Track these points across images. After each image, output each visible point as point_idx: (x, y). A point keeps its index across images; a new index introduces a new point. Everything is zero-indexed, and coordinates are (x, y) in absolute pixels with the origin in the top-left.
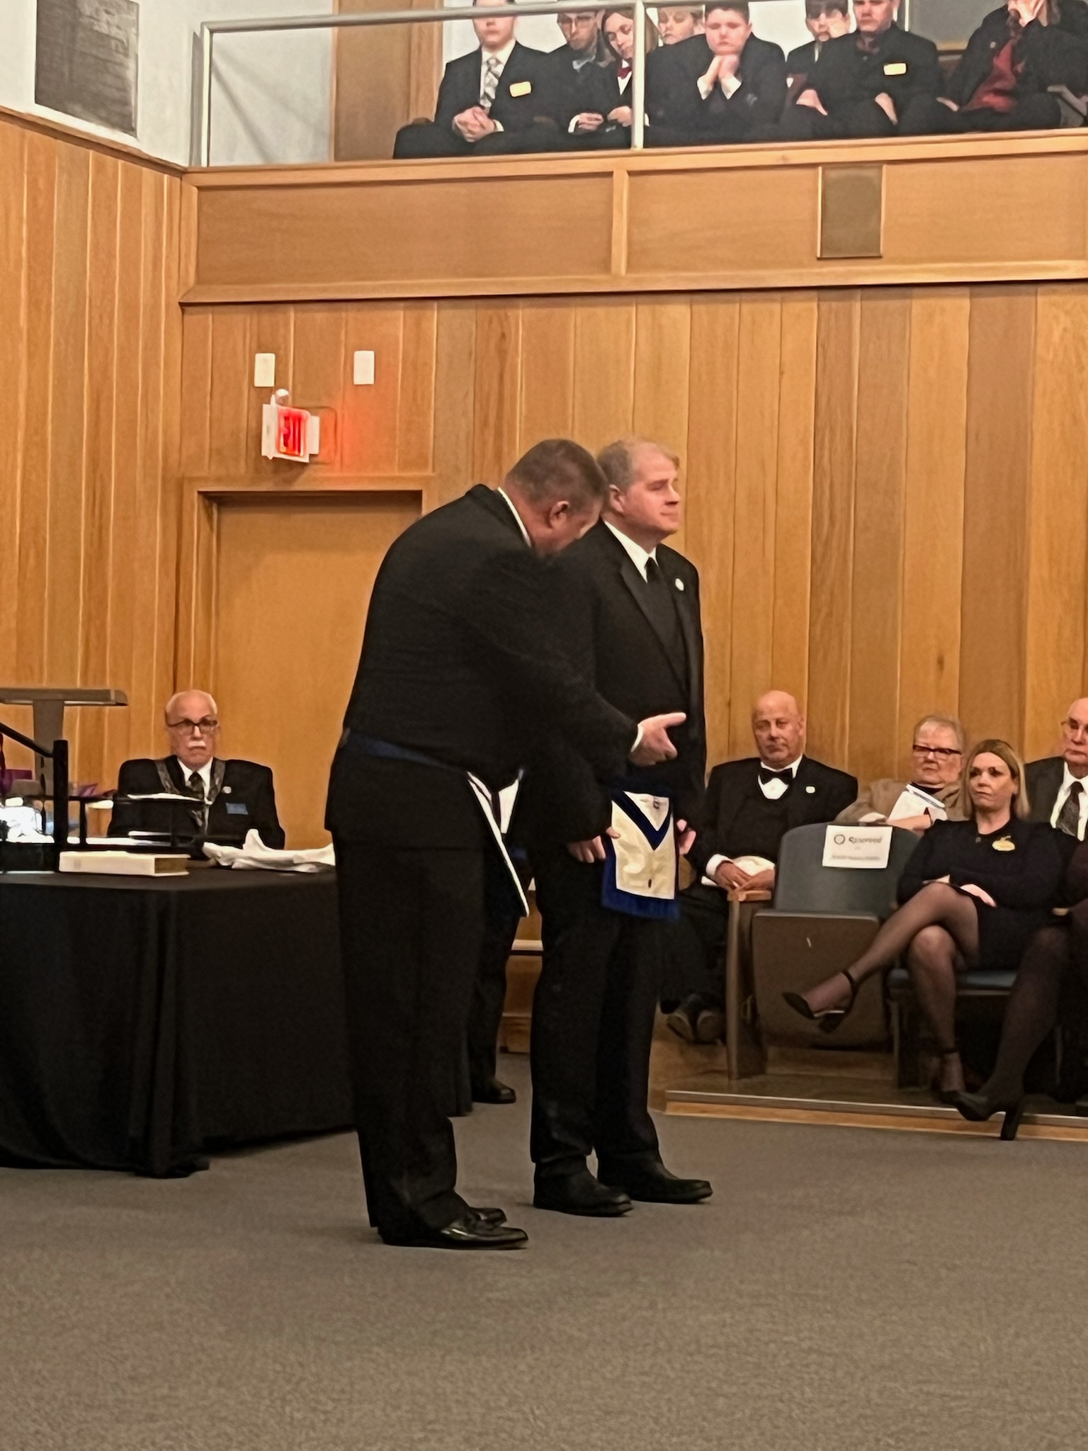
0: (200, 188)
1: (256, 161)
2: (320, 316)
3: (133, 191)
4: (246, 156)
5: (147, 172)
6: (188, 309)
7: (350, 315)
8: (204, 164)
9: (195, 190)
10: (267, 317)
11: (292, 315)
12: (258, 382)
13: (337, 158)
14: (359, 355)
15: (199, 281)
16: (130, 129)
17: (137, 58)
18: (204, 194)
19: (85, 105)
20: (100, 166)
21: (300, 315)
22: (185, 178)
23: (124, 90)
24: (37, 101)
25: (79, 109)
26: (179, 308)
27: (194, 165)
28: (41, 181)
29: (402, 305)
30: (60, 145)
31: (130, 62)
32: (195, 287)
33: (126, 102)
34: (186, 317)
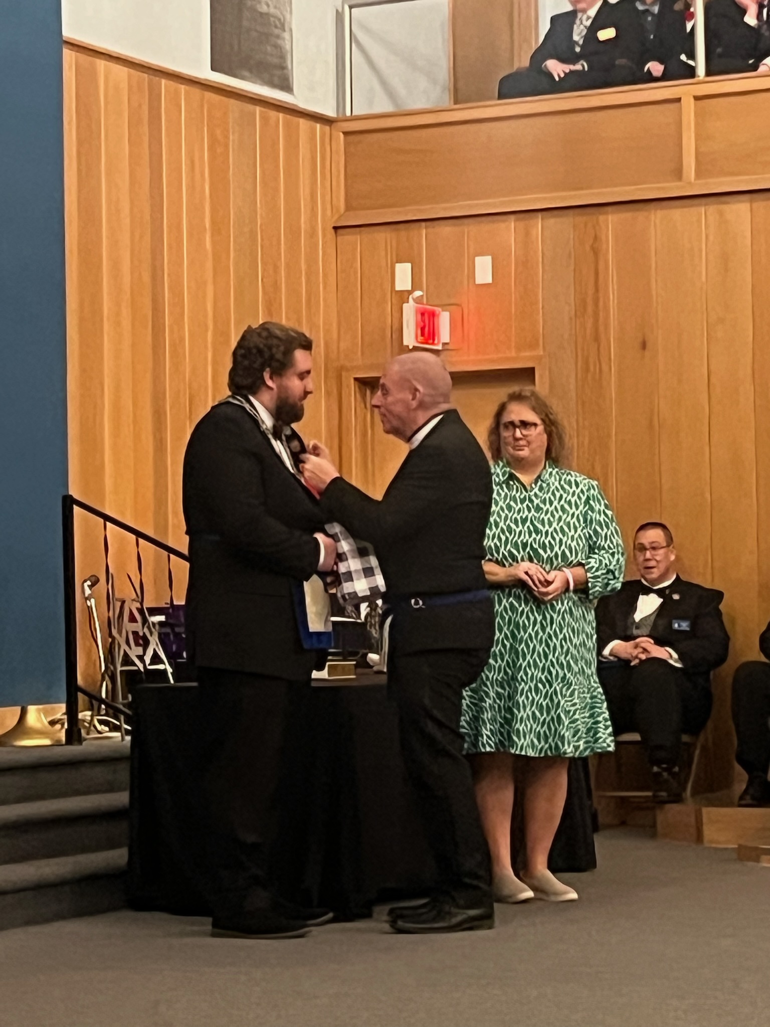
0: (345, 133)
1: (389, 108)
2: (446, 230)
3: (292, 139)
4: (383, 106)
5: (302, 122)
6: (340, 231)
7: (471, 229)
8: (348, 113)
9: (342, 135)
10: (403, 233)
11: (424, 232)
12: (399, 287)
13: (456, 102)
14: (479, 260)
15: (348, 208)
16: (286, 86)
17: (291, 30)
18: (351, 138)
19: (250, 71)
20: (265, 120)
21: (430, 230)
22: (334, 125)
23: (283, 57)
24: (213, 69)
25: (246, 74)
26: (333, 231)
27: (341, 116)
28: (218, 132)
29: (512, 217)
30: (233, 103)
31: (286, 35)
32: (344, 213)
33: (283, 68)
34: (339, 238)
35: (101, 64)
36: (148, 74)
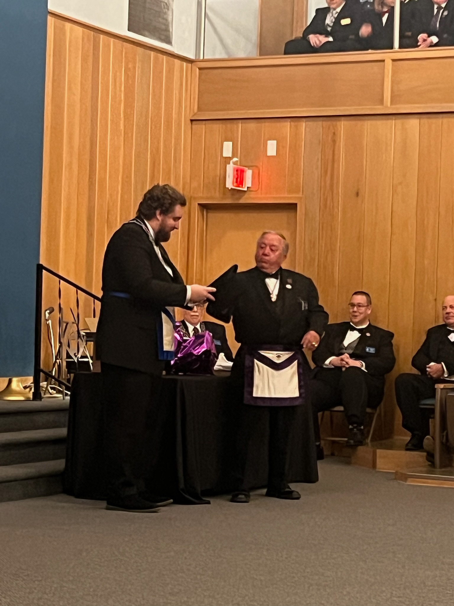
0: (200, 69)
1: (224, 56)
2: (252, 126)
3: (170, 70)
4: (220, 54)
5: (177, 62)
6: (194, 122)
7: (266, 126)
8: (202, 58)
9: (197, 69)
10: (229, 125)
11: (240, 125)
12: (225, 155)
13: (260, 55)
14: (269, 142)
15: (199, 109)
16: (169, 42)
17: (172, 10)
18: (202, 71)
19: (149, 31)
20: (156, 59)
21: (244, 125)
22: (193, 64)
23: (167, 25)
24: (129, 30)
25: (147, 33)
26: (189, 122)
27: (197, 58)
28: (130, 65)
29: (289, 120)
30: (140, 50)
31: (170, 13)
32: (197, 112)
33: (167, 31)
34: (194, 126)
35: (68, 25)
36: (94, 32)
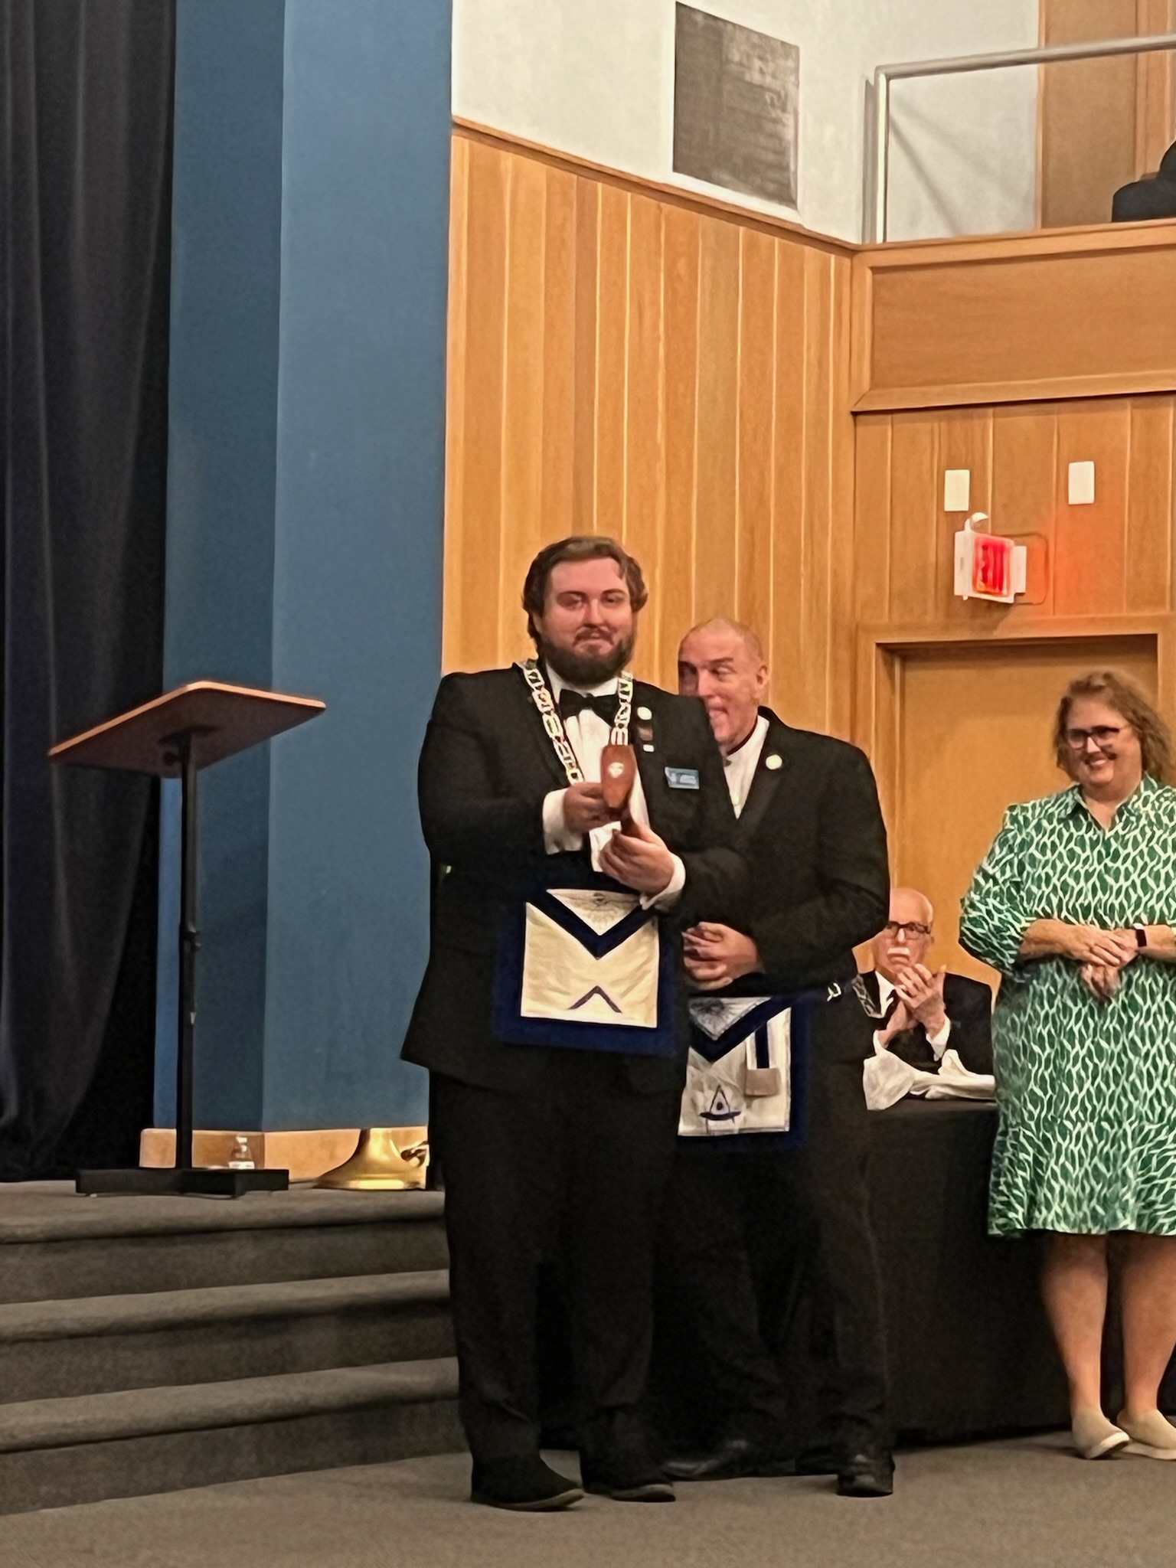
0: (875, 270)
1: (942, 233)
2: (1025, 421)
3: (793, 277)
4: (932, 229)
5: (809, 250)
6: (860, 418)
7: (1064, 419)
8: (879, 239)
9: (869, 273)
10: (960, 424)
11: (990, 423)
12: (950, 505)
13: (1044, 225)
14: (1074, 468)
15: (875, 384)
16: (787, 198)
17: (796, 113)
18: (879, 277)
19: (734, 172)
20: (752, 247)
21: (1001, 420)
22: (857, 258)
23: (781, 152)
24: (676, 169)
25: (726, 177)
26: (850, 418)
27: (868, 241)
28: (682, 266)
29: (1128, 402)
30: (704, 221)
31: (788, 118)
32: (871, 389)
33: (784, 168)
34: (860, 429)
35: (508, 160)
36: (578, 175)
